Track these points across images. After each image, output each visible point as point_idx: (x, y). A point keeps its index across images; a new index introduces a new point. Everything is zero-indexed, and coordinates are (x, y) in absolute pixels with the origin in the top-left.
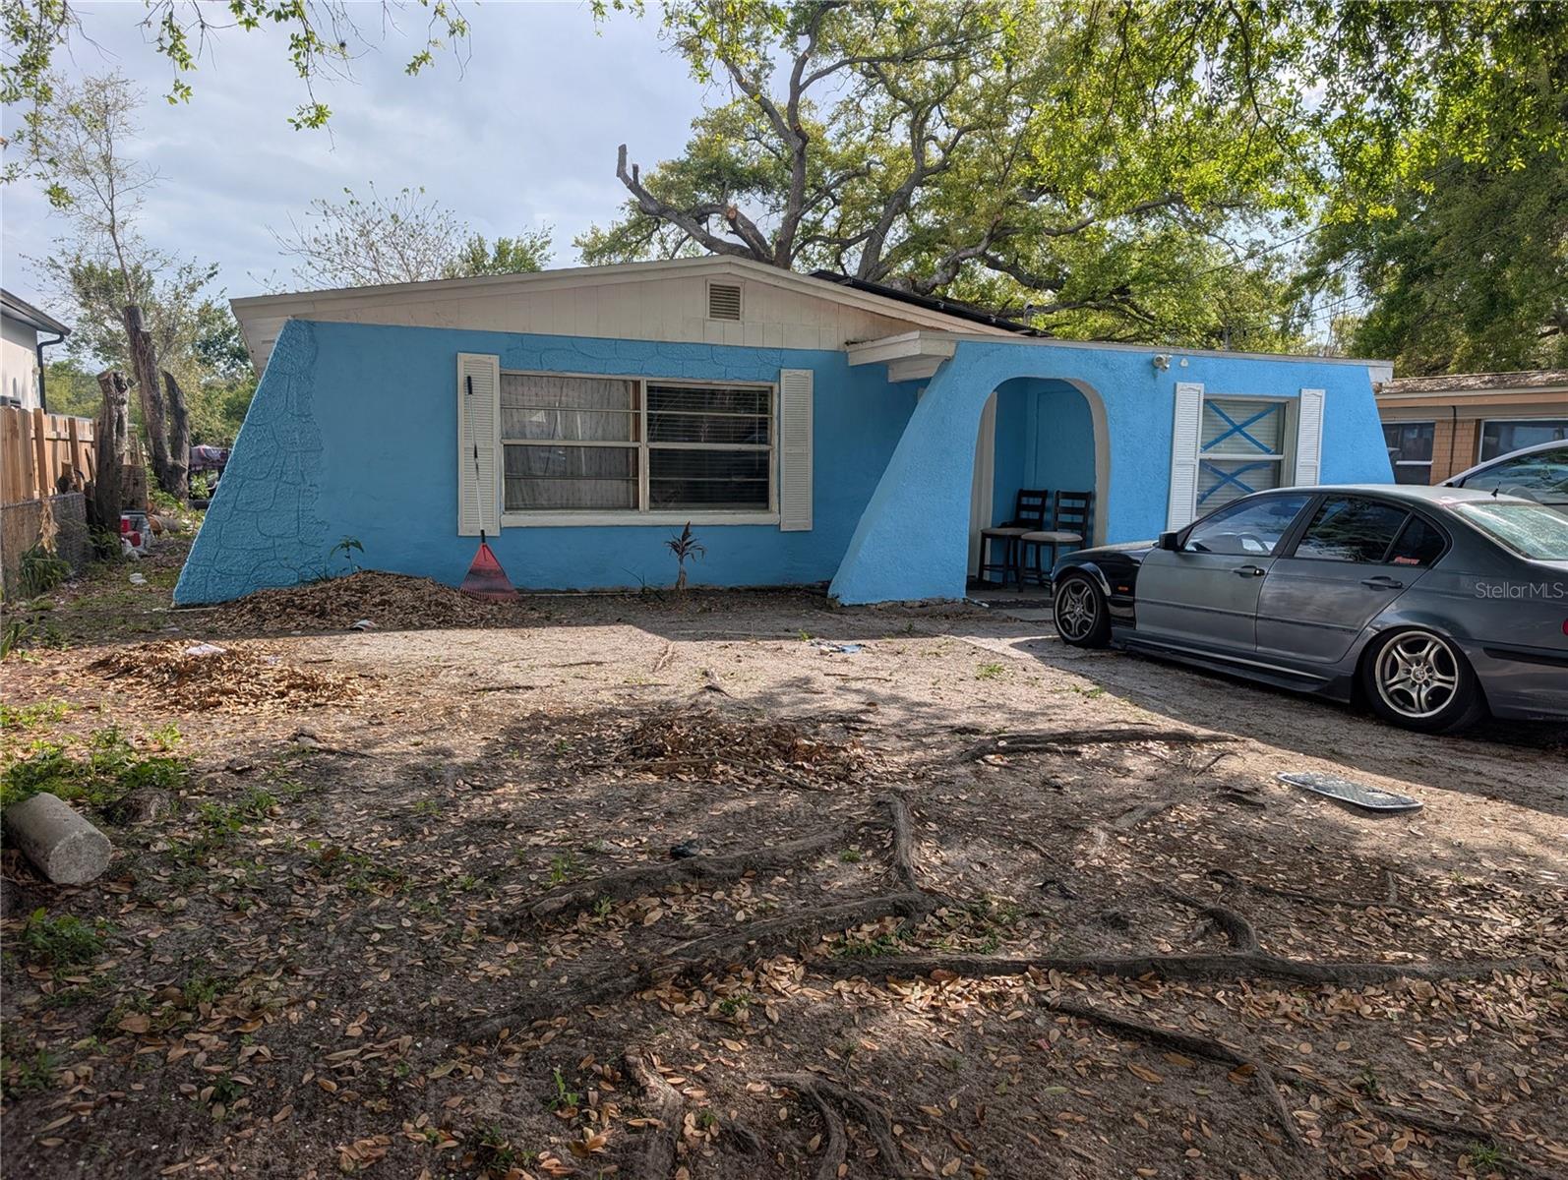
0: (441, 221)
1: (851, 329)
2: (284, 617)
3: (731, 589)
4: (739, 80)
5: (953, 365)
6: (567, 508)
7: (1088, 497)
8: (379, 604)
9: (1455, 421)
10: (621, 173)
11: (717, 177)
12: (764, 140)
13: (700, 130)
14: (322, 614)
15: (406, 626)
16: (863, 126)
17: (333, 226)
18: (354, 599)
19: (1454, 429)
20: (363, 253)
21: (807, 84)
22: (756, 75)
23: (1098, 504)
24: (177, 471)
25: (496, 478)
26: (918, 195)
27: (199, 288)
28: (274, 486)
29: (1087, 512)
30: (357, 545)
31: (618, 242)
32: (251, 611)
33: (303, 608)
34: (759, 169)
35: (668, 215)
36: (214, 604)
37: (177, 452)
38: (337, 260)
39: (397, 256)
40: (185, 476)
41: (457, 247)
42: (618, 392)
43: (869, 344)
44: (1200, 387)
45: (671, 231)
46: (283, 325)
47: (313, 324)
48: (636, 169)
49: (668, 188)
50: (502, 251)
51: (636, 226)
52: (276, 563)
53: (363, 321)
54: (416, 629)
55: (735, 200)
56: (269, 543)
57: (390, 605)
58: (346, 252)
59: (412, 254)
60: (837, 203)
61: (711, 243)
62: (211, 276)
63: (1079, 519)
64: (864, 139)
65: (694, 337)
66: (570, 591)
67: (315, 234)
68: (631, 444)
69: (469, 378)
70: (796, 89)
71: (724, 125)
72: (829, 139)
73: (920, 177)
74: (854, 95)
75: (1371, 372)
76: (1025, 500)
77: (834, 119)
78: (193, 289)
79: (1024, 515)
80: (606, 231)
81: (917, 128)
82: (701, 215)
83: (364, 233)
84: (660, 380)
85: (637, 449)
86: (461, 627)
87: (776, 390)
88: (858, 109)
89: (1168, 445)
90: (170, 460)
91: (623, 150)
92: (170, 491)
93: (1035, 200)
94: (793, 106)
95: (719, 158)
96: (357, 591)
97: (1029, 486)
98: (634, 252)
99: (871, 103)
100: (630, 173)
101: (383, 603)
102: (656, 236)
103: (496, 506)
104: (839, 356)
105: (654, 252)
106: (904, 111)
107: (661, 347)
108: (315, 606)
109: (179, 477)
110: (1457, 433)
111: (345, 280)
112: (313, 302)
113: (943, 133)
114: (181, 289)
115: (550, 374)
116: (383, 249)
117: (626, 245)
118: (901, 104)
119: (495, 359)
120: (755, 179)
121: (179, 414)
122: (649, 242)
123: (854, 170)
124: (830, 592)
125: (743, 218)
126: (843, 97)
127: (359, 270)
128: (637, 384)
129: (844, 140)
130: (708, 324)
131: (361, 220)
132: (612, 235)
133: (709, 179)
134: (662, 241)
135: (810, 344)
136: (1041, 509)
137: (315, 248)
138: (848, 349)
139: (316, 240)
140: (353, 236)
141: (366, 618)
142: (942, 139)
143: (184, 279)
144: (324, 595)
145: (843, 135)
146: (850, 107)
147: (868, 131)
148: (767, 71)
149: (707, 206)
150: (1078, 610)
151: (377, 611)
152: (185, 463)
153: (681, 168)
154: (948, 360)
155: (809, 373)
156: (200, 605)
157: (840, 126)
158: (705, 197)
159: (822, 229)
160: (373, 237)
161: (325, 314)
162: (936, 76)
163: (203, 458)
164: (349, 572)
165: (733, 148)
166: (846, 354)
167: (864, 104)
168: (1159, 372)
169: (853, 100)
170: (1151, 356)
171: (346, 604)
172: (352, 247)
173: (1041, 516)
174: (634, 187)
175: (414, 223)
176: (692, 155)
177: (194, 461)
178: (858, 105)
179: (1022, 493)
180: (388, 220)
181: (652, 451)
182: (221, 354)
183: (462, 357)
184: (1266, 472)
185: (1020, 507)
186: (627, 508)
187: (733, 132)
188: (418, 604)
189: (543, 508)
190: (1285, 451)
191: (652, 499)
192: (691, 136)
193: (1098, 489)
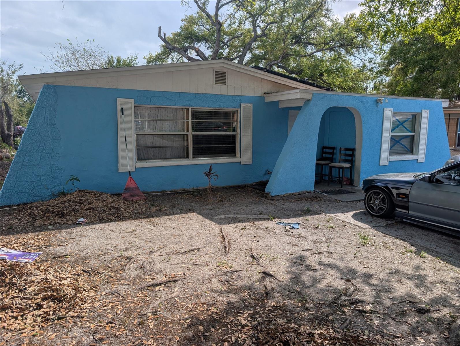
0: (100, 51)
1: (267, 88)
2: (45, 218)
3: (223, 187)
4: (198, 6)
5: (311, 103)
6: (161, 159)
7: (353, 150)
8: (88, 209)
9: (449, 118)
10: (160, 36)
11: (191, 37)
12: (204, 26)
13: (184, 22)
14: (63, 216)
15: (101, 221)
16: (235, 22)
17: (63, 53)
18: (77, 207)
19: (449, 121)
20: (73, 61)
21: (221, 7)
22: (204, 4)
23: (357, 153)
24: (9, 136)
25: (134, 148)
26: (255, 44)
27: (16, 72)
28: (40, 155)
29: (353, 156)
30: (77, 180)
31: (158, 58)
32: (30, 214)
33: (53, 213)
34: (204, 35)
35: (175, 50)
36: (15, 205)
37: (9, 129)
38: (65, 63)
39: (85, 62)
40: (12, 137)
41: (104, 60)
42: (180, 114)
43: (275, 94)
44: (392, 109)
45: (175, 55)
46: (43, 86)
47: (56, 86)
48: (165, 34)
49: (175, 41)
50: (119, 61)
51: (164, 53)
52: (42, 186)
53: (77, 85)
54: (105, 222)
55: (197, 45)
56: (38, 179)
57: (93, 209)
58: (68, 61)
59: (90, 62)
60: (228, 47)
61: (190, 59)
62: (20, 68)
63: (350, 158)
64: (236, 27)
65: (209, 91)
66: (163, 191)
67: (57, 54)
68: (186, 133)
69: (122, 108)
70: (218, 9)
71: (192, 21)
72: (225, 27)
73: (255, 39)
74: (233, 12)
75: (442, 103)
76: (324, 150)
77: (226, 20)
78: (14, 73)
79: (324, 155)
80: (154, 55)
81: (254, 23)
82: (186, 50)
83: (74, 54)
84: (196, 108)
85: (187, 135)
86: (125, 220)
87: (239, 111)
88: (234, 17)
89: (380, 131)
90: (6, 132)
91: (160, 28)
92: (7, 143)
93: (293, 46)
94: (216, 15)
95: (191, 31)
96: (78, 203)
97: (327, 144)
98: (163, 61)
99: (239, 15)
100: (163, 36)
101: (90, 208)
102: (170, 56)
103: (134, 160)
104: (262, 98)
105: (169, 61)
106: (249, 17)
107: (197, 96)
108: (59, 212)
109: (10, 138)
110: (450, 122)
111: (68, 69)
112: (55, 77)
113: (262, 25)
114: (9, 73)
115: (154, 106)
116: (80, 60)
117: (161, 59)
118: (248, 15)
119: (132, 101)
120: (203, 39)
121: (10, 116)
122: (168, 58)
123: (233, 36)
124: (266, 190)
125: (200, 51)
126: (229, 13)
127: (73, 67)
128: (188, 110)
129: (230, 27)
130: (214, 86)
131: (73, 50)
132: (156, 56)
133: (188, 38)
134: (172, 58)
135: (251, 94)
136: (333, 154)
137: (57, 59)
138: (265, 95)
139: (58, 57)
140: (70, 55)
141: (83, 217)
142: (262, 26)
143: (11, 69)
144: (63, 206)
145: (230, 25)
146: (231, 16)
147: (237, 24)
148: (207, 3)
149: (187, 47)
150: (377, 203)
151: (87, 212)
152: (12, 133)
153: (178, 34)
154: (308, 101)
155: (251, 105)
156: (8, 206)
157: (228, 22)
158: (186, 44)
159: (223, 55)
160: (77, 56)
161: (61, 82)
162: (260, 6)
163: (19, 131)
164: (74, 190)
165: (195, 28)
166: (264, 97)
167: (236, 15)
168: (379, 104)
169: (232, 14)
170: (376, 98)
171: (73, 210)
172: (70, 59)
173: (333, 156)
174: (164, 40)
175: (90, 51)
176: (182, 30)
177: (16, 132)
178: (234, 16)
179: (324, 148)
180: (82, 50)
181: (193, 135)
182: (26, 95)
183: (119, 100)
184: (409, 139)
185: (323, 153)
186: (184, 157)
187: (195, 23)
188: (105, 208)
189: (151, 159)
190: (416, 132)
191: (194, 154)
192: (182, 24)
193: (357, 147)
